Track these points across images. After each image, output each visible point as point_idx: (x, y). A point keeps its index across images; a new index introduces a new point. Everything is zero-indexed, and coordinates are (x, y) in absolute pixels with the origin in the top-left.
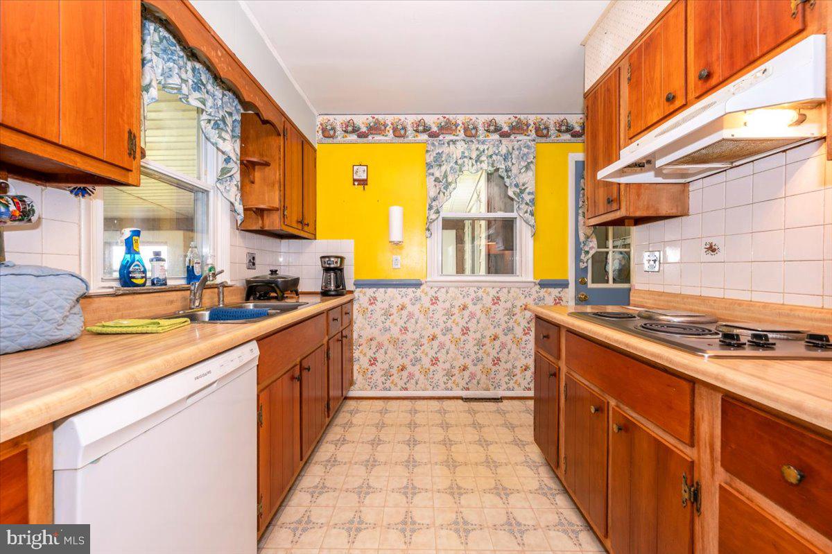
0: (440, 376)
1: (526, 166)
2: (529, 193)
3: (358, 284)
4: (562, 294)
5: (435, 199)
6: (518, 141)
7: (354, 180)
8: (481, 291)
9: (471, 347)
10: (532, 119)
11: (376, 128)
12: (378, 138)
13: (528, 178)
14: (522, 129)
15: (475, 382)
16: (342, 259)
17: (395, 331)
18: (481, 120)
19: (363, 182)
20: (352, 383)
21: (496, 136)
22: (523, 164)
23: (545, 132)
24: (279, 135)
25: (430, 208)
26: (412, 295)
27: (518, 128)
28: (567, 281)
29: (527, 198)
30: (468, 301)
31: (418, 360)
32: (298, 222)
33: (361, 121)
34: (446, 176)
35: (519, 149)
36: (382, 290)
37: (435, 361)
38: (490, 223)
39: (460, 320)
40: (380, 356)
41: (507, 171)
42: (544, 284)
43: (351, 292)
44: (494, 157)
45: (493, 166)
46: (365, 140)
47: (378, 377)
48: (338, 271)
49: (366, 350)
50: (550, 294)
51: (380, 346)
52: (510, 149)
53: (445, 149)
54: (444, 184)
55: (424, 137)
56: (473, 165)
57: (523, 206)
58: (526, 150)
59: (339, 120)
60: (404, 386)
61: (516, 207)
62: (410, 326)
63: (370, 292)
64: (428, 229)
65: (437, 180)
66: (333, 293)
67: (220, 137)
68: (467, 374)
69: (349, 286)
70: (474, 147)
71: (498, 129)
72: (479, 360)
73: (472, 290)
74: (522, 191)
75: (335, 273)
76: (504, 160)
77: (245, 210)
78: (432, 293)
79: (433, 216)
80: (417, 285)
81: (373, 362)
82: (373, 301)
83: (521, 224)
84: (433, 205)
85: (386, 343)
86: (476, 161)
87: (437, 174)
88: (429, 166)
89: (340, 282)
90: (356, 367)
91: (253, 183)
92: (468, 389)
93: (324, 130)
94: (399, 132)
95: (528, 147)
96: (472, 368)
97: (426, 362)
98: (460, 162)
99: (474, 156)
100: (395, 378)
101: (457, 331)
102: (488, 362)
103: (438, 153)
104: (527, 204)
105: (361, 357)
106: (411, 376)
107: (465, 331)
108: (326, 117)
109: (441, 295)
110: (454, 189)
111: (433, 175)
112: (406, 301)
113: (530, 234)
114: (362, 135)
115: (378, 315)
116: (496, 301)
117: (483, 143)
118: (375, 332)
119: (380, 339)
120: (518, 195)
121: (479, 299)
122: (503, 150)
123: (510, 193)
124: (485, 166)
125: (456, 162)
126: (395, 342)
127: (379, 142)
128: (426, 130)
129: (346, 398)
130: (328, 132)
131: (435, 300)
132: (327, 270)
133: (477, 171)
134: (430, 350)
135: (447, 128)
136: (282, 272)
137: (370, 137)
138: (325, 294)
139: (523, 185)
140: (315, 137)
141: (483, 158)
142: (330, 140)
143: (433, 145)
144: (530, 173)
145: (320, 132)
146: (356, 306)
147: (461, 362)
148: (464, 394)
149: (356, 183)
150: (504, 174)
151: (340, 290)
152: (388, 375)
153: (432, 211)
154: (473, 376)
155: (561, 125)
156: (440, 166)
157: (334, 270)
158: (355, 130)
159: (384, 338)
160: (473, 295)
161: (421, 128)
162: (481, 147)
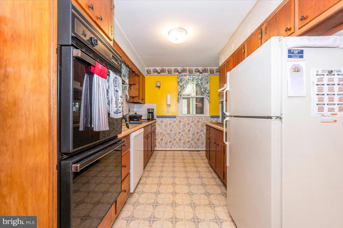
0: (182, 144)
1: (207, 82)
2: (208, 90)
3: (158, 117)
4: (218, 120)
5: (180, 92)
6: (204, 75)
7: (156, 86)
8: (194, 119)
9: (191, 135)
10: (209, 68)
11: (163, 71)
12: (163, 74)
13: (207, 86)
14: (206, 71)
15: (192, 146)
16: (153, 109)
17: (168, 131)
18: (194, 68)
19: (159, 87)
20: (156, 146)
21: (198, 73)
22: (206, 82)
23: (213, 72)
24: (138, 76)
25: (179, 95)
26: (173, 120)
27: (205, 71)
28: (219, 116)
29: (207, 92)
30: (190, 122)
31: (175, 139)
32: (142, 99)
33: (158, 69)
34: (183, 85)
35: (205, 77)
36: (165, 119)
37: (180, 140)
38: (197, 98)
39: (188, 127)
40: (164, 138)
41: (201, 83)
42: (212, 117)
43: (156, 119)
44: (198, 80)
45: (197, 82)
46: (159, 74)
47: (163, 144)
48: (152, 113)
49: (160, 136)
50: (214, 120)
51: (164, 135)
52: (202, 77)
53: (183, 77)
54: (183, 88)
55: (177, 73)
56: (191, 82)
57: (206, 94)
58: (207, 78)
59: (152, 69)
60: (171, 147)
61: (204, 94)
62: (173, 129)
63: (161, 119)
64: (178, 101)
65: (181, 86)
66: (151, 119)
67: (125, 79)
68: (189, 143)
69: (155, 118)
70: (191, 77)
71: (199, 71)
72: (193, 139)
73: (191, 119)
74: (206, 90)
75: (152, 114)
76: (201, 80)
77: (130, 97)
78: (179, 119)
79: (180, 97)
80: (175, 117)
81: (162, 140)
82: (162, 122)
83: (206, 99)
84: (179, 94)
85: (166, 134)
86: (192, 81)
87: (181, 85)
88: (178, 82)
89: (153, 117)
90: (157, 141)
91: (131, 89)
92: (190, 148)
93: (147, 72)
94: (170, 72)
95: (207, 77)
96: (191, 142)
97: (177, 140)
98: (187, 81)
99: (192, 79)
100: (168, 145)
101: (187, 131)
102: (196, 140)
103: (181, 79)
104: (207, 93)
105: (158, 138)
106: (173, 144)
107: (189, 131)
108: (148, 68)
109: (182, 120)
110: (186, 89)
111: (180, 85)
112: (172, 122)
113: (208, 102)
114: (159, 73)
115: (163, 126)
116: (198, 122)
117: (194, 75)
118: (162, 131)
119: (164, 133)
120: (204, 91)
121: (193, 121)
122: (200, 78)
123: (202, 90)
124: (195, 82)
125: (186, 81)
126: (168, 134)
127: (164, 75)
128: (178, 71)
129: (154, 150)
130: (148, 72)
131: (180, 122)
132: (149, 113)
133: (193, 84)
134: (178, 137)
135: (184, 71)
136: (138, 113)
137: (161, 74)
138: (149, 120)
139: (206, 88)
140: (145, 74)
141: (194, 80)
142: (149, 74)
143: (180, 76)
144: (208, 84)
145: (146, 72)
146: (157, 123)
147: (188, 140)
148: (189, 149)
149: (157, 87)
150: (201, 85)
151: (153, 119)
152: (166, 143)
153: (179, 96)
154: (191, 144)
155: (217, 70)
156: (182, 82)
157: (151, 112)
158: (157, 72)
159: (165, 133)
160: (191, 120)
161: (176, 71)
162: (194, 77)
